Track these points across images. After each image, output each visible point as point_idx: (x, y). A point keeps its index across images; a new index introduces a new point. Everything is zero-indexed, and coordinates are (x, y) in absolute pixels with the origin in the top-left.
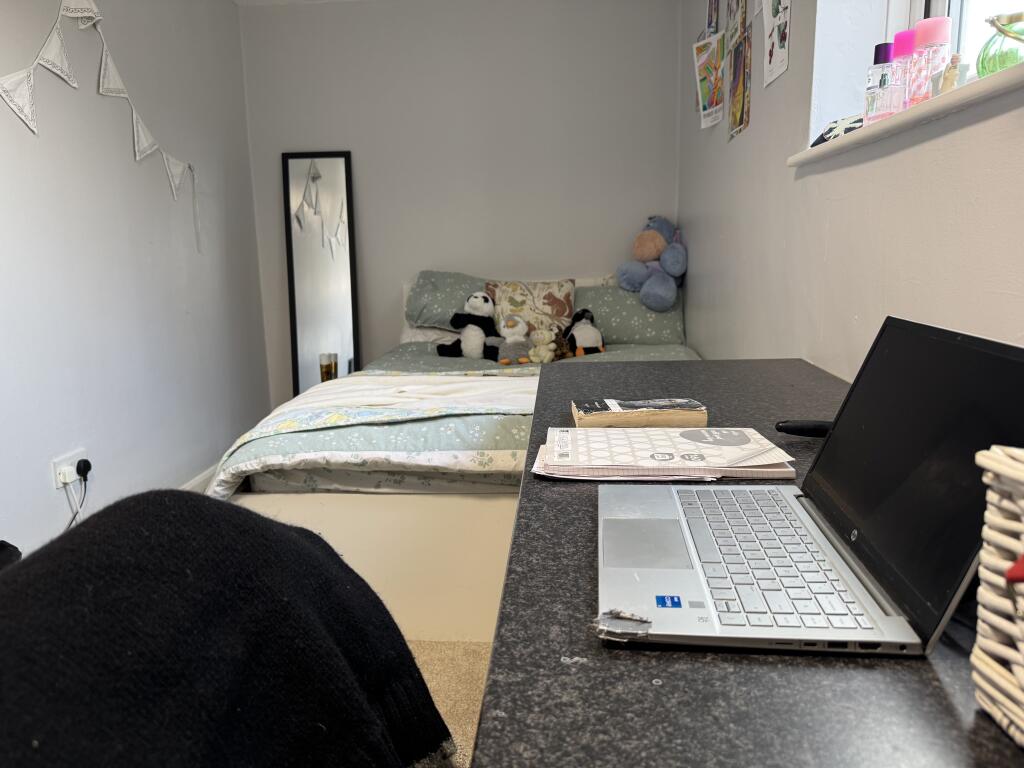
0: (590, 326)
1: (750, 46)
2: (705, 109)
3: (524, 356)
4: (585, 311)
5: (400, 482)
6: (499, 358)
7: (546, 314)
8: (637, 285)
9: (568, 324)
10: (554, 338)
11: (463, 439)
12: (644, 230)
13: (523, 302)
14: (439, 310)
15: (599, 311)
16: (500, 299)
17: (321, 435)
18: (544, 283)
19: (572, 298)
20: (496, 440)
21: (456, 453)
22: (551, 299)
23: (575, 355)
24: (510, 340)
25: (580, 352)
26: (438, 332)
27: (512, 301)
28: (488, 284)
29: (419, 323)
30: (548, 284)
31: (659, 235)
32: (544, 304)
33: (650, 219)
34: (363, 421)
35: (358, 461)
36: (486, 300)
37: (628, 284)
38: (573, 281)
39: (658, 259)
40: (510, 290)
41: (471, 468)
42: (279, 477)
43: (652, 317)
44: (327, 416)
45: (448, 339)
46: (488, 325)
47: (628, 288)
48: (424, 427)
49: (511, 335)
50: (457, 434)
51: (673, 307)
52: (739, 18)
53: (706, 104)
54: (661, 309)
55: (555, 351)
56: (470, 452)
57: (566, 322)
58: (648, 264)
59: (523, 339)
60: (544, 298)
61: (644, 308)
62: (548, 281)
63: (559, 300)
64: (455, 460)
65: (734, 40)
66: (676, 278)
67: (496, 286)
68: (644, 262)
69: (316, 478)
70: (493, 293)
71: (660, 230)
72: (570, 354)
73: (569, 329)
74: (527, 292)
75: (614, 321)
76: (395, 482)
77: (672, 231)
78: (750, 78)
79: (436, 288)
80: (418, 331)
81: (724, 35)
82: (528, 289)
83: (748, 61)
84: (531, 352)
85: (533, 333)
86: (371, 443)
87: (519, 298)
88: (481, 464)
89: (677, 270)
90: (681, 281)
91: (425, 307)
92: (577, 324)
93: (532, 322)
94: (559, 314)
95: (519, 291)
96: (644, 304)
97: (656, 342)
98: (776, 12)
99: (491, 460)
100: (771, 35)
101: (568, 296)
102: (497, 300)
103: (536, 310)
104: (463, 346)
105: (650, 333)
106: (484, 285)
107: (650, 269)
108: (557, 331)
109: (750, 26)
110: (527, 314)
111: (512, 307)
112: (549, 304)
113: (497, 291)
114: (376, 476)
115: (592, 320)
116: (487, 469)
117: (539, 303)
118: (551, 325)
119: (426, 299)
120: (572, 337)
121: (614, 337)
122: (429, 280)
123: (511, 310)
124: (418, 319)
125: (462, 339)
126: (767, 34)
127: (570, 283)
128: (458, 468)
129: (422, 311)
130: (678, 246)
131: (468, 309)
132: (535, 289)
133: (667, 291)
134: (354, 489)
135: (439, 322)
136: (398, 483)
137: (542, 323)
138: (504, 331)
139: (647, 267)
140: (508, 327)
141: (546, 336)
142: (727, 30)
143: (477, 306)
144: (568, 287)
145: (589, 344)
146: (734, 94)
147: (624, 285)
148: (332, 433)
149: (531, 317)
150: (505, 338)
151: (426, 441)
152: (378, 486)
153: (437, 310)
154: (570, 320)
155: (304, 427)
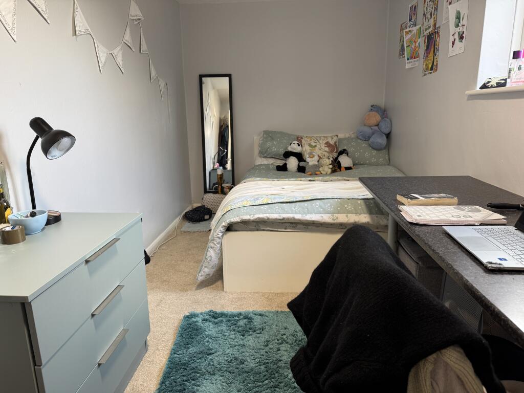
0: (347, 157)
1: (439, 36)
2: (408, 59)
3: (317, 171)
4: (345, 150)
5: (295, 227)
6: (306, 172)
7: (326, 151)
8: (367, 138)
9: (336, 156)
10: (331, 163)
11: (324, 209)
12: (370, 111)
13: (316, 146)
14: (275, 149)
15: (350, 150)
16: (304, 144)
17: (262, 207)
18: (324, 137)
19: (337, 144)
20: (338, 210)
21: (322, 215)
22: (328, 144)
23: (340, 171)
24: (310, 164)
25: (343, 169)
26: (274, 159)
27: (310, 145)
28: (298, 138)
29: (265, 155)
30: (326, 137)
31: (377, 114)
32: (325, 147)
33: (372, 106)
34: (279, 201)
35: (281, 218)
36: (299, 145)
37: (363, 137)
38: (337, 136)
39: (377, 125)
40: (309, 140)
41: (329, 221)
42: (245, 224)
43: (374, 152)
44: (262, 199)
45: (280, 163)
46: (299, 156)
47: (362, 139)
48: (306, 204)
49: (311, 161)
50: (321, 207)
51: (385, 148)
52: (431, 22)
53: (409, 57)
54: (378, 149)
55: (332, 169)
56: (328, 215)
57: (335, 155)
58: (372, 128)
59: (316, 163)
60: (325, 144)
61: (371, 148)
62: (325, 135)
63: (332, 145)
64: (321, 218)
65: (428, 31)
66: (386, 134)
67: (302, 138)
68: (370, 127)
69: (260, 225)
70: (301, 142)
71: (377, 111)
72: (338, 170)
73: (337, 158)
74: (317, 141)
75: (357, 155)
76: (293, 227)
77: (383, 112)
78: (438, 50)
79: (273, 139)
80: (264, 159)
81: (420, 28)
82: (317, 139)
83: (436, 43)
84: (321, 169)
85: (320, 160)
86: (285, 211)
87: (313, 144)
88: (333, 219)
89: (387, 131)
90: (388, 136)
91: (268, 148)
92: (340, 156)
93: (320, 155)
94: (332, 151)
95: (313, 141)
96: (370, 146)
97: (377, 165)
98: (457, 26)
99: (337, 218)
100: (453, 35)
101: (335, 143)
102: (303, 145)
103: (321, 149)
104: (288, 166)
105: (374, 160)
106: (295, 137)
107: (373, 130)
108: (332, 159)
109: (439, 27)
110: (317, 152)
111: (310, 148)
112: (327, 147)
113: (303, 140)
114: (286, 224)
115: (347, 154)
116: (335, 222)
117: (323, 146)
118: (328, 157)
119: (269, 144)
120: (339, 162)
121: (357, 162)
122: (269, 135)
123: (310, 150)
124: (265, 153)
125: (287, 163)
126: (451, 34)
127: (336, 137)
128: (323, 221)
129: (267, 150)
130: (387, 120)
131: (290, 149)
132: (320, 140)
133: (382, 141)
134: (276, 230)
135: (275, 155)
136: (294, 228)
137: (324, 156)
138: (308, 160)
139: (372, 129)
140: (310, 158)
141: (328, 161)
142: (423, 25)
143: (295, 148)
144: (335, 139)
145: (347, 165)
146: (427, 56)
147: (360, 137)
148: (266, 206)
149: (319, 153)
150: (308, 163)
151: (308, 210)
152: (286, 229)
153: (274, 149)
154: (337, 154)
155: (254, 204)
